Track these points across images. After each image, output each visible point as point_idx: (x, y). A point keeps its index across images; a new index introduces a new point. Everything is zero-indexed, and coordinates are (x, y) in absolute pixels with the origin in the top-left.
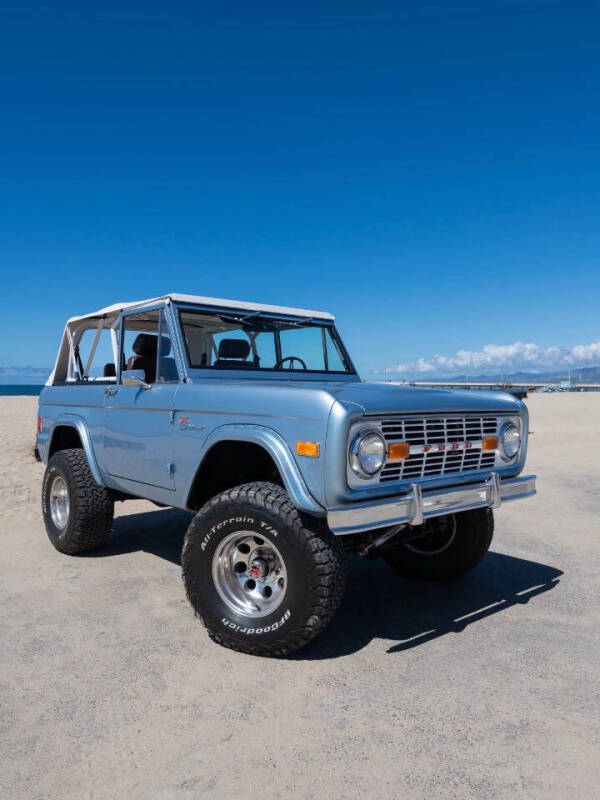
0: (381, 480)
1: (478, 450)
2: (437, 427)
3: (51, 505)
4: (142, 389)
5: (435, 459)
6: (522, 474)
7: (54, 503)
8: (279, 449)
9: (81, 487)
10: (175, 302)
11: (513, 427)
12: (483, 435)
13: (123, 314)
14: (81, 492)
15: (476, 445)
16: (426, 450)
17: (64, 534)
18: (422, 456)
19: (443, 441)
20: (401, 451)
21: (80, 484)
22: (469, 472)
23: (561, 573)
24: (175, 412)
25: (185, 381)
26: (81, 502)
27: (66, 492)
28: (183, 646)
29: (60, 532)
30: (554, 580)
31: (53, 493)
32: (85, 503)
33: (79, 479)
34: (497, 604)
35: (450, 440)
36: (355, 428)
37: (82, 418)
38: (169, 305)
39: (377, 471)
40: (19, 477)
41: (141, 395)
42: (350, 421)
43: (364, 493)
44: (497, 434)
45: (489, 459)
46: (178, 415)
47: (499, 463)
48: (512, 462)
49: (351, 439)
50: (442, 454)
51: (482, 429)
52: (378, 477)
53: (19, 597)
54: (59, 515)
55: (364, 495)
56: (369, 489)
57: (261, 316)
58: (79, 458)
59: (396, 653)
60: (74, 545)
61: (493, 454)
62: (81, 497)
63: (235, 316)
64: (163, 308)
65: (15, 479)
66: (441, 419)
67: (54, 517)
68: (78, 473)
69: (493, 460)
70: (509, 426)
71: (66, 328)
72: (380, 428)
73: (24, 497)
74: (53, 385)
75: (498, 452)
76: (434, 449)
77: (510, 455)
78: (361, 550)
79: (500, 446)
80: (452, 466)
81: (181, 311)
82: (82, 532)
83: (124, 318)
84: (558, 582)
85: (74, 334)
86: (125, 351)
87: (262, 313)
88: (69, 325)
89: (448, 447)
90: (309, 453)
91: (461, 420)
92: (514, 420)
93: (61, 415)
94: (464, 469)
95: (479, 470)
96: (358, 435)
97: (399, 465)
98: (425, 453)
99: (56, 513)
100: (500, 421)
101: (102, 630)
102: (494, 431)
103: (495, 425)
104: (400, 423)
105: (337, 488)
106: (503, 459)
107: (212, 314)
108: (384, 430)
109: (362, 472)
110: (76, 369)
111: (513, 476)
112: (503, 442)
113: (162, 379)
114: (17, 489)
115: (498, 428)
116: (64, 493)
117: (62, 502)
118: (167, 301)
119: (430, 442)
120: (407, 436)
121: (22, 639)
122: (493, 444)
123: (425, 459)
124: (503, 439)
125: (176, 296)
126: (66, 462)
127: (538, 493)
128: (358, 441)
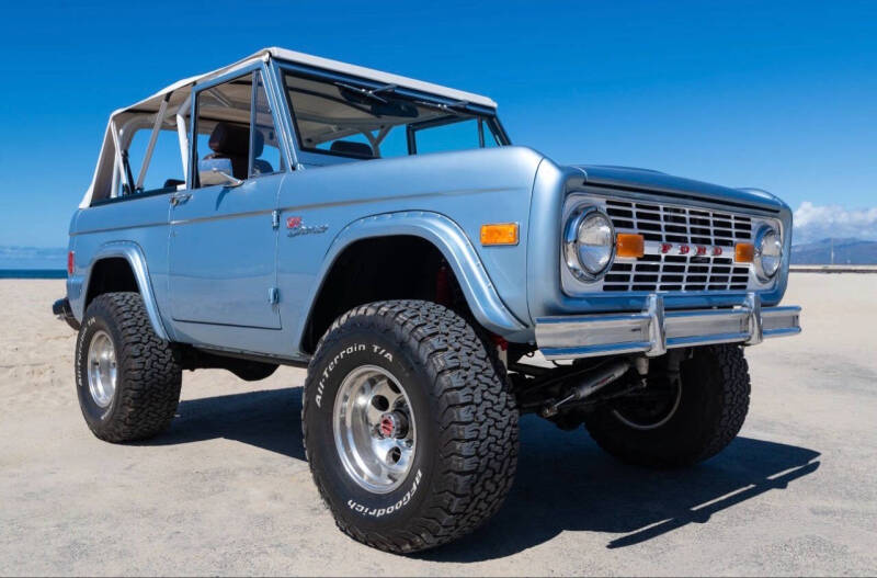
0: (606, 288)
1: (727, 261)
2: (676, 219)
3: (89, 372)
4: (228, 188)
5: (674, 266)
6: (781, 304)
7: (93, 370)
8: (455, 243)
9: (134, 343)
10: (278, 60)
11: (772, 232)
12: (735, 240)
13: (197, 88)
14: (134, 350)
15: (727, 253)
16: (665, 249)
17: (106, 414)
18: (657, 258)
19: (684, 240)
20: (633, 246)
21: (133, 339)
22: (716, 292)
23: (818, 454)
24: (280, 211)
25: (294, 168)
26: (135, 364)
27: (112, 354)
28: (303, 546)
29: (103, 410)
30: (811, 462)
31: (92, 355)
32: (141, 366)
33: (130, 331)
34: (745, 489)
35: (694, 241)
36: (572, 202)
37: (136, 245)
38: (268, 63)
39: (601, 272)
40: (38, 353)
41: (226, 196)
42: (565, 191)
43: (584, 302)
44: (751, 241)
45: (741, 276)
46: (284, 215)
47: (753, 283)
48: (769, 286)
49: (565, 218)
50: (683, 259)
51: (734, 230)
52: (601, 283)
53: (45, 491)
54: (100, 387)
55: (585, 306)
56: (589, 298)
57: (397, 91)
58: (131, 303)
59: (625, 549)
60: (123, 427)
61: (746, 271)
62: (135, 357)
63: (361, 87)
64: (259, 69)
65: (32, 355)
66: (682, 208)
67: (92, 390)
68: (129, 323)
69: (746, 279)
70: (766, 231)
71: (111, 125)
72: (605, 207)
73: (46, 378)
74: (91, 206)
75: (753, 268)
76: (675, 251)
77: (771, 273)
78: (549, 406)
79: (757, 259)
80: (696, 280)
81: (285, 73)
82: (136, 408)
83: (197, 95)
84: (817, 464)
85: (121, 132)
86: (199, 150)
87: (399, 87)
88: (114, 118)
89: (692, 252)
90: (505, 240)
91: (707, 214)
92: (771, 222)
93: (102, 245)
94: (711, 288)
95: (728, 291)
96: (576, 213)
97: (628, 267)
98: (663, 256)
99: (95, 384)
100: (755, 222)
101: (176, 529)
102: (747, 236)
103: (749, 227)
104: (629, 205)
105: (547, 293)
106: (760, 279)
107: (330, 82)
108: (610, 212)
109: (582, 271)
110: (124, 180)
111: (772, 305)
112: (760, 253)
113: (258, 172)
114: (36, 368)
115: (753, 233)
116: (108, 355)
117: (104, 367)
118: (265, 58)
119: (669, 239)
120: (641, 226)
121: (53, 541)
122: (747, 255)
123: (662, 264)
124: (761, 248)
125: (278, 52)
126: (112, 308)
127: (803, 332)
128: (575, 224)
